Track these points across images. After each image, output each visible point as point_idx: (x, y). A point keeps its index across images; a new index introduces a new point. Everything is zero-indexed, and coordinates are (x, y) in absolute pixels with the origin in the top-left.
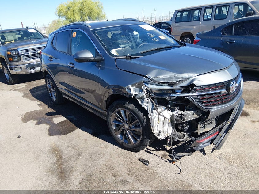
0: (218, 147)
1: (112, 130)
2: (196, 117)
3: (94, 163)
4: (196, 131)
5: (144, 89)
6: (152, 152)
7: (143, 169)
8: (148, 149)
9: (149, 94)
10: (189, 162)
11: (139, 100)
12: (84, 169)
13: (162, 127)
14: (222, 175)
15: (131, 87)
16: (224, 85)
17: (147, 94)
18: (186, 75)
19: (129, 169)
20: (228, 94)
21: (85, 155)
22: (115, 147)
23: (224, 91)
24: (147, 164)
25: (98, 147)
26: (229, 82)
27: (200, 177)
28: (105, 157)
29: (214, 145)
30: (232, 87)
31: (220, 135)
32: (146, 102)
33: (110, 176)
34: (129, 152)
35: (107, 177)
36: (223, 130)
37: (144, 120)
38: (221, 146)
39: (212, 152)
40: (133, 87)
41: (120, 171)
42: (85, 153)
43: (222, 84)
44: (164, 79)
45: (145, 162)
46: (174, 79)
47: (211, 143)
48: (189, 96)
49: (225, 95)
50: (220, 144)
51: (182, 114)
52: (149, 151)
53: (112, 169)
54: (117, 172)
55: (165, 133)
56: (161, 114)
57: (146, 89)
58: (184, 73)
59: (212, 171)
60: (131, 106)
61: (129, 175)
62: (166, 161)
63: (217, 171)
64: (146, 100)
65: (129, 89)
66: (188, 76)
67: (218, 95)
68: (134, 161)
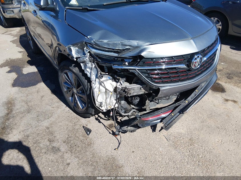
0: (167, 127)
1: (63, 91)
2: (144, 92)
3: (38, 124)
4: (144, 107)
5: (86, 52)
6: (101, 120)
7: (82, 138)
8: (99, 116)
9: (93, 59)
10: (133, 137)
11: (82, 64)
12: (25, 129)
13: (105, 98)
14: (160, 159)
15: (72, 48)
16: (185, 59)
17: (91, 59)
18: (135, 43)
19: (69, 135)
20: (189, 70)
21: (34, 113)
22: (68, 109)
23: (183, 66)
24: (88, 133)
25: (50, 106)
26: (192, 55)
27: (136, 157)
28: (50, 119)
29: (164, 124)
30: (196, 62)
31: (173, 114)
32: (89, 68)
33: (46, 140)
34: (78, 116)
35: (42, 141)
36: (178, 110)
37: (88, 87)
38: (170, 127)
39: (160, 131)
40: (75, 48)
41: (58, 137)
42: (35, 111)
43: (181, 57)
44: (108, 44)
45: (88, 131)
46: (120, 46)
47: (161, 122)
48: (135, 69)
49: (185, 71)
50: (170, 124)
51: (126, 88)
52: (99, 118)
53: (52, 133)
54: (55, 137)
55: (107, 105)
56: (103, 84)
57: (89, 52)
58: (133, 40)
59: (152, 152)
60: (76, 70)
61: (64, 142)
62: (110, 133)
63: (157, 154)
64: (89, 65)
65: (70, 50)
66: (138, 44)
67: (174, 71)
68: (77, 127)
